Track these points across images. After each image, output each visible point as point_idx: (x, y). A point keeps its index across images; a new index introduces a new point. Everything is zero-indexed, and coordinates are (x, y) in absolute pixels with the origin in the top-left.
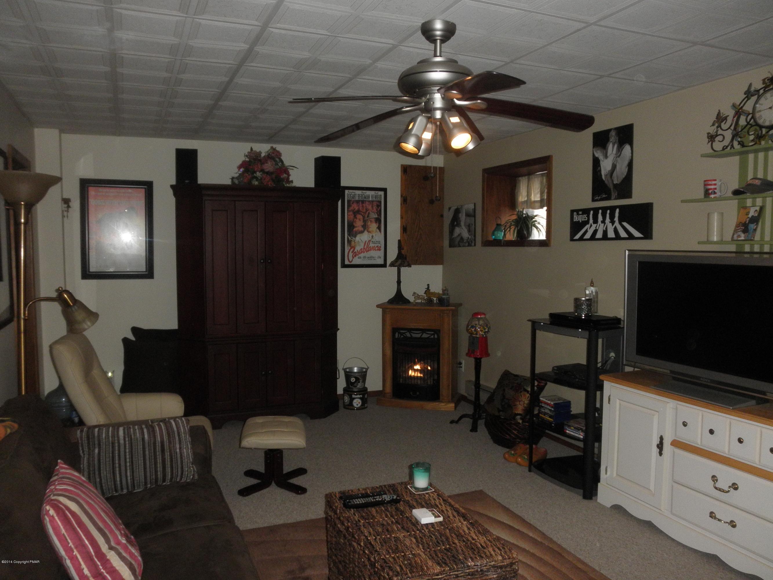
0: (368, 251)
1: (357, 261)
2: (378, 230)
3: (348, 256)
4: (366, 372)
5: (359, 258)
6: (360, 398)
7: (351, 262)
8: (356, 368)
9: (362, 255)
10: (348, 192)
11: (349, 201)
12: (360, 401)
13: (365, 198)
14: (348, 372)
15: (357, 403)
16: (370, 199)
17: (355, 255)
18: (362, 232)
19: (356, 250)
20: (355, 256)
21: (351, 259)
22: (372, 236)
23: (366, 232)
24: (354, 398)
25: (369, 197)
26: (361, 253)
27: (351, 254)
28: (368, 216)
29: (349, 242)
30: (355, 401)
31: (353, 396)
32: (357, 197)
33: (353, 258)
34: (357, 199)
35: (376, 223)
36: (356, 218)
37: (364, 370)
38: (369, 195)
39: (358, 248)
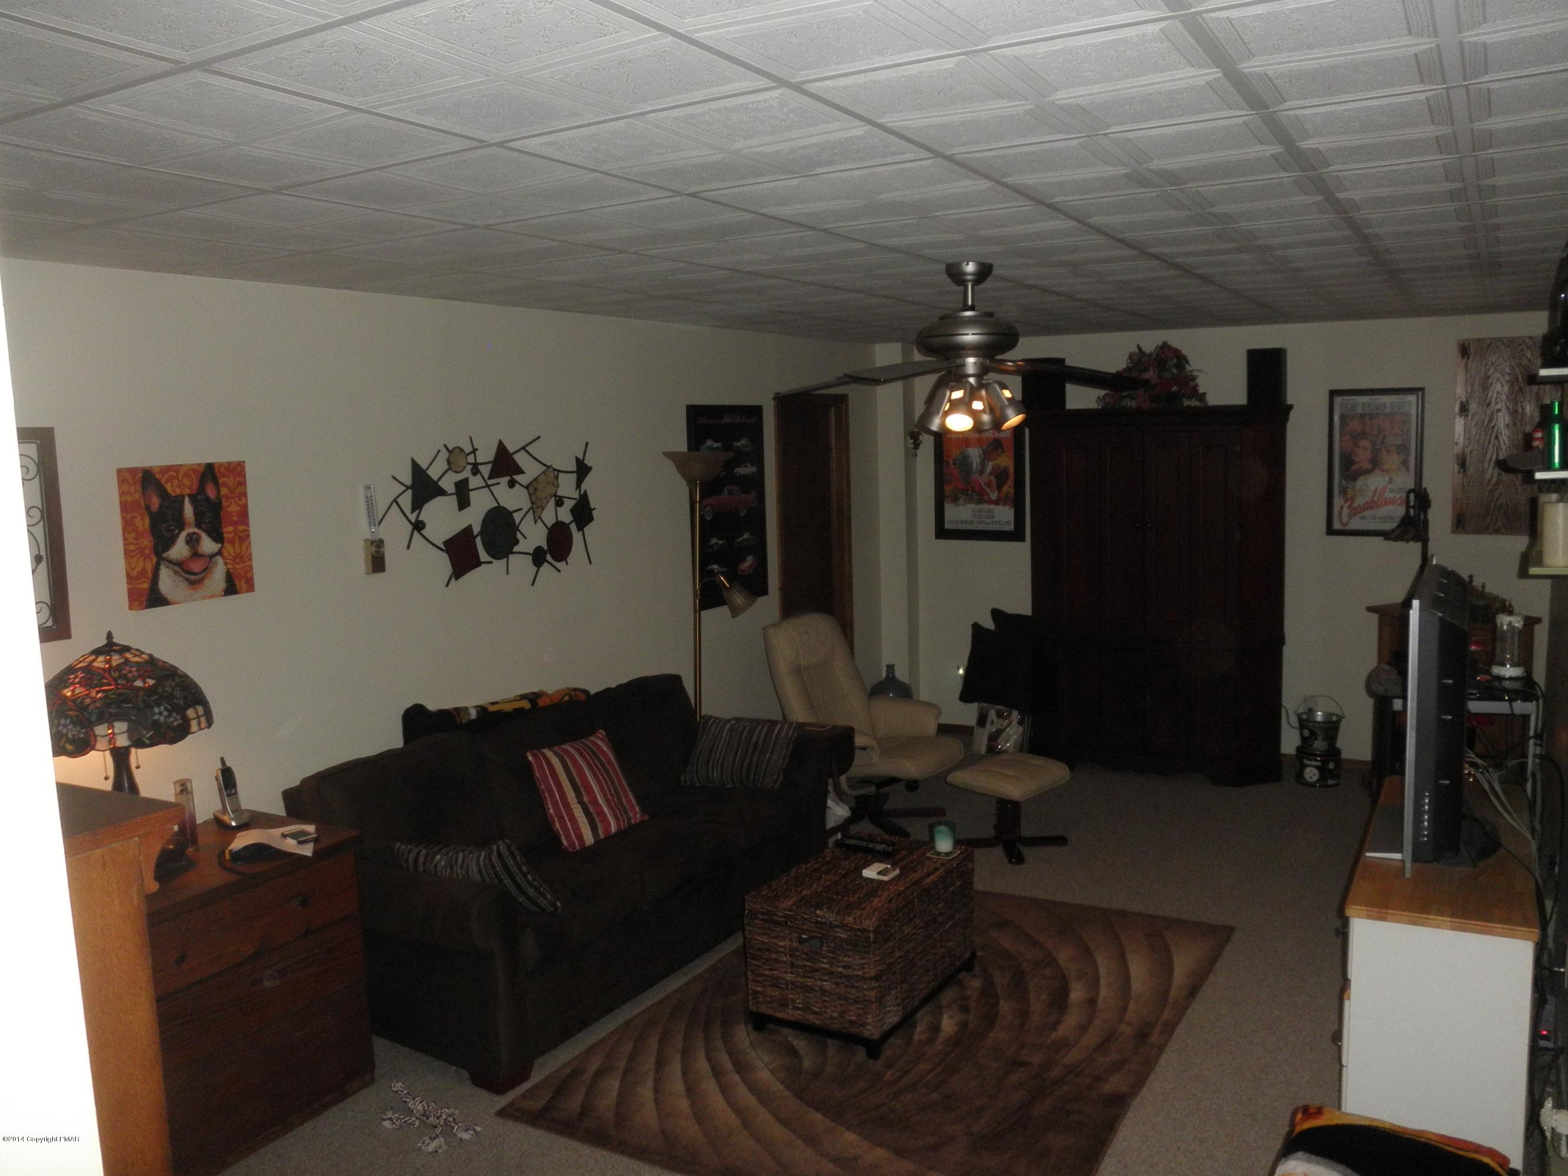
0: (1381, 506)
1: (1355, 524)
2: (1403, 468)
3: (1340, 513)
4: (1338, 722)
5: (1362, 518)
6: (1316, 767)
7: (1343, 525)
8: (1320, 713)
9: (1368, 513)
10: (1343, 400)
11: (1343, 417)
12: (1316, 772)
13: (1377, 408)
14: (1305, 720)
15: (1311, 774)
16: (1388, 410)
17: (1355, 512)
18: (1369, 472)
19: (1355, 505)
20: (1355, 514)
21: (1345, 519)
22: (1391, 481)
23: (1377, 471)
24: (1307, 766)
25: (1385, 407)
26: (1367, 509)
27: (1346, 511)
28: (1382, 442)
29: (1344, 491)
30: (1308, 770)
31: (1306, 762)
32: (1360, 409)
33: (1350, 518)
34: (1360, 411)
35: (1398, 453)
36: (1358, 446)
37: (1334, 718)
38: (1385, 403)
39: (1359, 501)
